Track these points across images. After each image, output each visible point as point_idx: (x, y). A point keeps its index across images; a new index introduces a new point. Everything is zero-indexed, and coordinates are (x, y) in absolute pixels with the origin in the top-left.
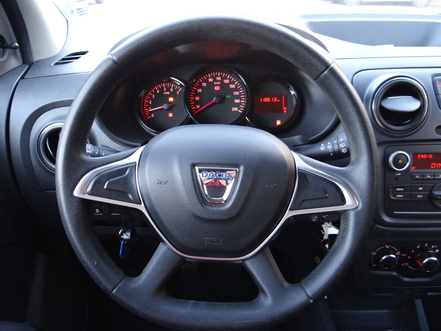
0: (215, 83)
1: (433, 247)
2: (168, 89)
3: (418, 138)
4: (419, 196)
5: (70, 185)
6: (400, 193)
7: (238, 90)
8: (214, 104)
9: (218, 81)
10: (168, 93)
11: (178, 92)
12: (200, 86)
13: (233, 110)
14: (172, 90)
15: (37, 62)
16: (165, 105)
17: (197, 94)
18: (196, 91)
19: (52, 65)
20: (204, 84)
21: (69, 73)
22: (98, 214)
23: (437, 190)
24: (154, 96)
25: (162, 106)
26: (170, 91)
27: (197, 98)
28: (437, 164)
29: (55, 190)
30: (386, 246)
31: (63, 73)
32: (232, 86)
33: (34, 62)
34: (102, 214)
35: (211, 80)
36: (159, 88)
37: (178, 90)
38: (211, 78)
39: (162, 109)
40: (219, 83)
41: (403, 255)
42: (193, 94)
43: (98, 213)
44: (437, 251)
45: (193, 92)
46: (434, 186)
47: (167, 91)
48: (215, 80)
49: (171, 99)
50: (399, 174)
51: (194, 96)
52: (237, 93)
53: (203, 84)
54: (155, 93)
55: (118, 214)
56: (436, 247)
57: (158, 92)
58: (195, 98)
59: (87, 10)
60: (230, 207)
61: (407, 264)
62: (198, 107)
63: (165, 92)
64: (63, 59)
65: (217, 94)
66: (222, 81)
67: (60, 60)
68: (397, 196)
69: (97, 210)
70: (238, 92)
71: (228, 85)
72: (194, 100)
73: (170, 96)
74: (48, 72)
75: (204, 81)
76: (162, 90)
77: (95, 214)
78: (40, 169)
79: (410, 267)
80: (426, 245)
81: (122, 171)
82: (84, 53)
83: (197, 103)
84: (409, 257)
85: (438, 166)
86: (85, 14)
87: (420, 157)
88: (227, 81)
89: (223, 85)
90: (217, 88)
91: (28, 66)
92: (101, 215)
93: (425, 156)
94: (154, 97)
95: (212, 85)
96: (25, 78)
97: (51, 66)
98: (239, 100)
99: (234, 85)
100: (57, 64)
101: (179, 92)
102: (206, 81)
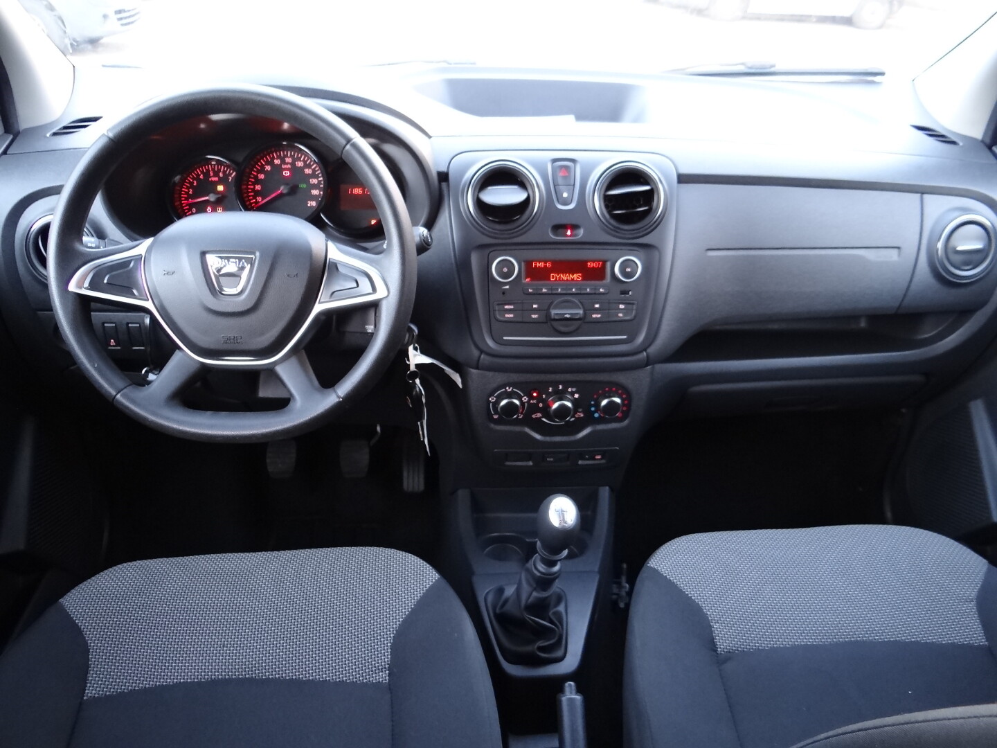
0: (283, 167)
1: (570, 390)
2: (216, 174)
3: (528, 241)
4: (533, 316)
5: (65, 279)
6: (509, 311)
7: (317, 177)
8: (281, 195)
9: (288, 163)
10: (216, 179)
11: (230, 178)
12: (262, 170)
13: (309, 205)
14: (221, 175)
15: (26, 130)
16: (211, 195)
17: (257, 181)
18: (256, 177)
19: (48, 135)
20: (268, 168)
21: (72, 147)
22: (113, 348)
23: (556, 308)
24: (195, 182)
25: (207, 196)
26: (218, 176)
27: (258, 187)
28: (558, 275)
29: (51, 310)
30: (507, 388)
31: (63, 148)
32: (308, 171)
33: (21, 131)
34: (119, 348)
35: (277, 162)
36: (202, 172)
37: (230, 175)
38: (277, 159)
39: (207, 200)
40: (289, 166)
41: (532, 402)
42: (251, 181)
43: (113, 346)
44: (576, 396)
45: (251, 178)
46: (552, 303)
47: (214, 176)
48: (283, 162)
49: (220, 188)
50: (507, 287)
51: (254, 184)
52: (314, 181)
53: (266, 167)
54: (198, 178)
55: (142, 348)
56: (574, 390)
57: (202, 177)
58: (255, 187)
59: (138, 13)
60: (245, 299)
61: (539, 415)
62: (259, 199)
63: (211, 177)
64: (65, 128)
65: (285, 181)
66: (293, 164)
67: (60, 129)
68: (507, 316)
69: (112, 341)
70: (316, 180)
71: (302, 169)
72: (253, 190)
73: (219, 182)
74: (41, 145)
75: (268, 163)
76: (207, 174)
77: (110, 348)
78: (29, 278)
79: (544, 419)
80: (561, 387)
81: (124, 264)
82: (95, 119)
83: (257, 193)
84: (541, 405)
85: (560, 277)
86: (132, 22)
87: (536, 266)
88: (300, 164)
89: (294, 169)
90: (287, 174)
91: (11, 137)
92: (118, 350)
93: (540, 265)
94: (195, 184)
95: (278, 169)
96: (8, 152)
97: (46, 137)
98: (318, 191)
99: (310, 170)
100: (55, 134)
101: (232, 178)
102: (271, 163)
